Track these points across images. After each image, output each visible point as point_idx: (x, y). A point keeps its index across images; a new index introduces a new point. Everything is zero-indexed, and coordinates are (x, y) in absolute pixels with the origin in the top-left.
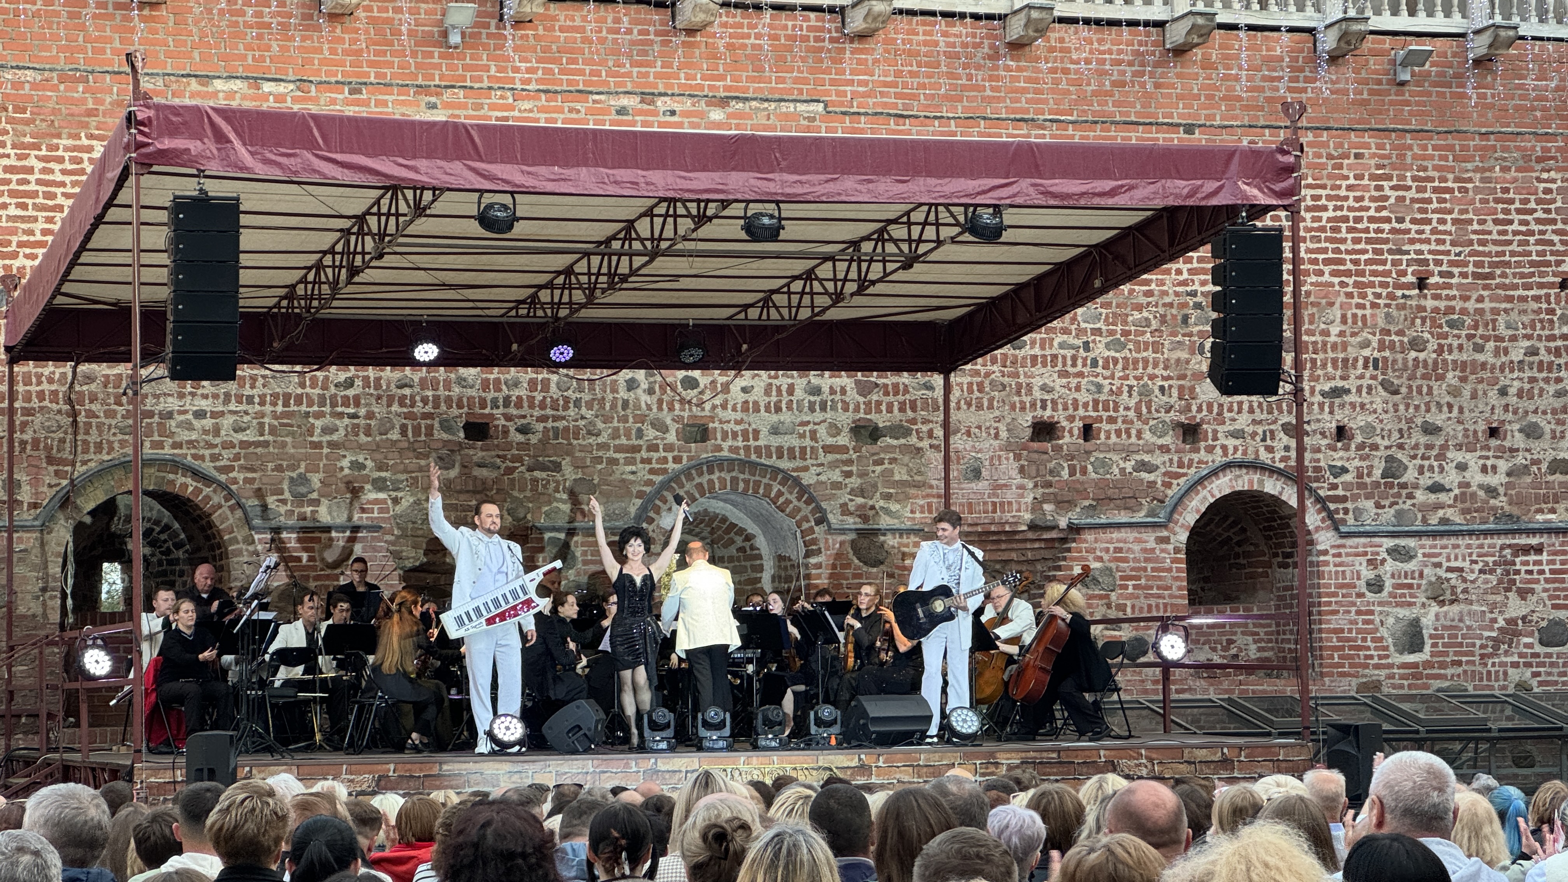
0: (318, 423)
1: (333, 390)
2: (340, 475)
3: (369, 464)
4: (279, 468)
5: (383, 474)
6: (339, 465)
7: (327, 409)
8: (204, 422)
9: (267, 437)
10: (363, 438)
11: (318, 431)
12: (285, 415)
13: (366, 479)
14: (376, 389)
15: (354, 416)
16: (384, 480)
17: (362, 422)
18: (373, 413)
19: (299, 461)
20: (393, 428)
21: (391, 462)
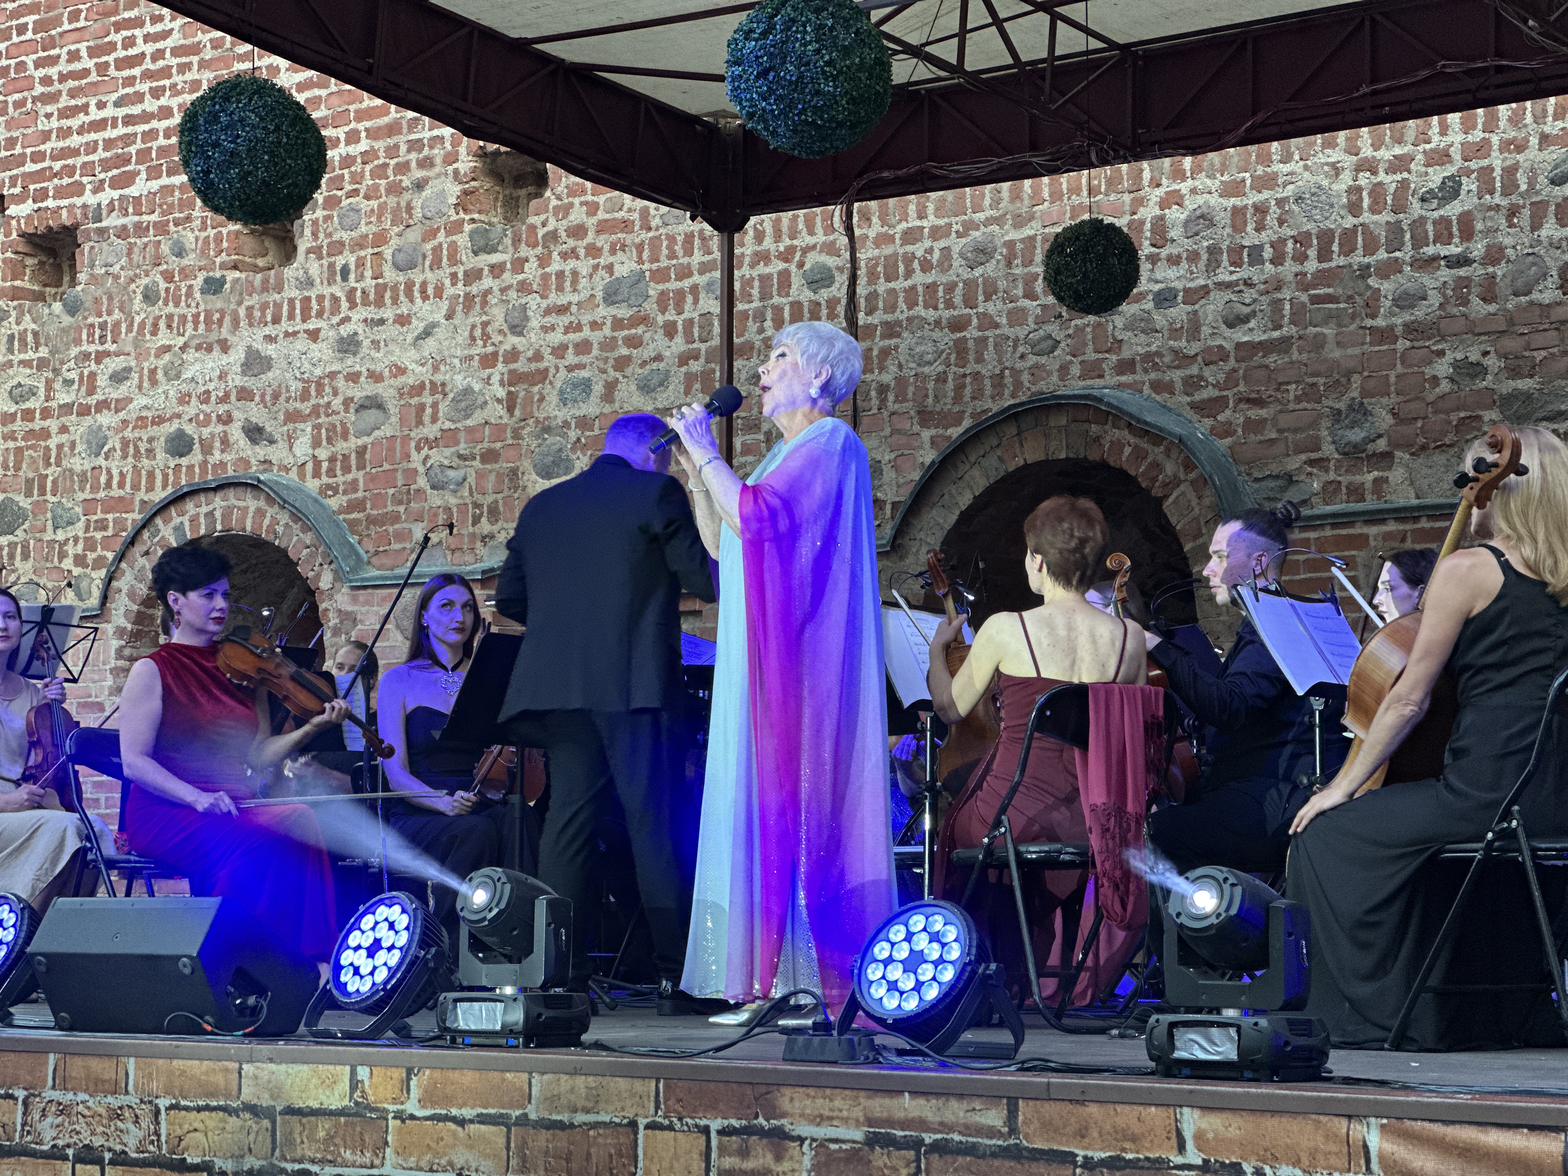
0: (1387, 287)
1: (1416, 209)
2: (1431, 398)
3: (1492, 362)
4: (1311, 394)
5: (1524, 384)
6: (1429, 371)
7: (1405, 254)
8: (1173, 312)
9: (1288, 330)
10: (1478, 308)
11: (1386, 304)
12: (1323, 278)
13: (1490, 399)
14: (1504, 194)
15: (1462, 261)
16: (1527, 397)
17: (1475, 271)
18: (1501, 249)
19: (1348, 374)
20: (1544, 276)
21: (1540, 355)
